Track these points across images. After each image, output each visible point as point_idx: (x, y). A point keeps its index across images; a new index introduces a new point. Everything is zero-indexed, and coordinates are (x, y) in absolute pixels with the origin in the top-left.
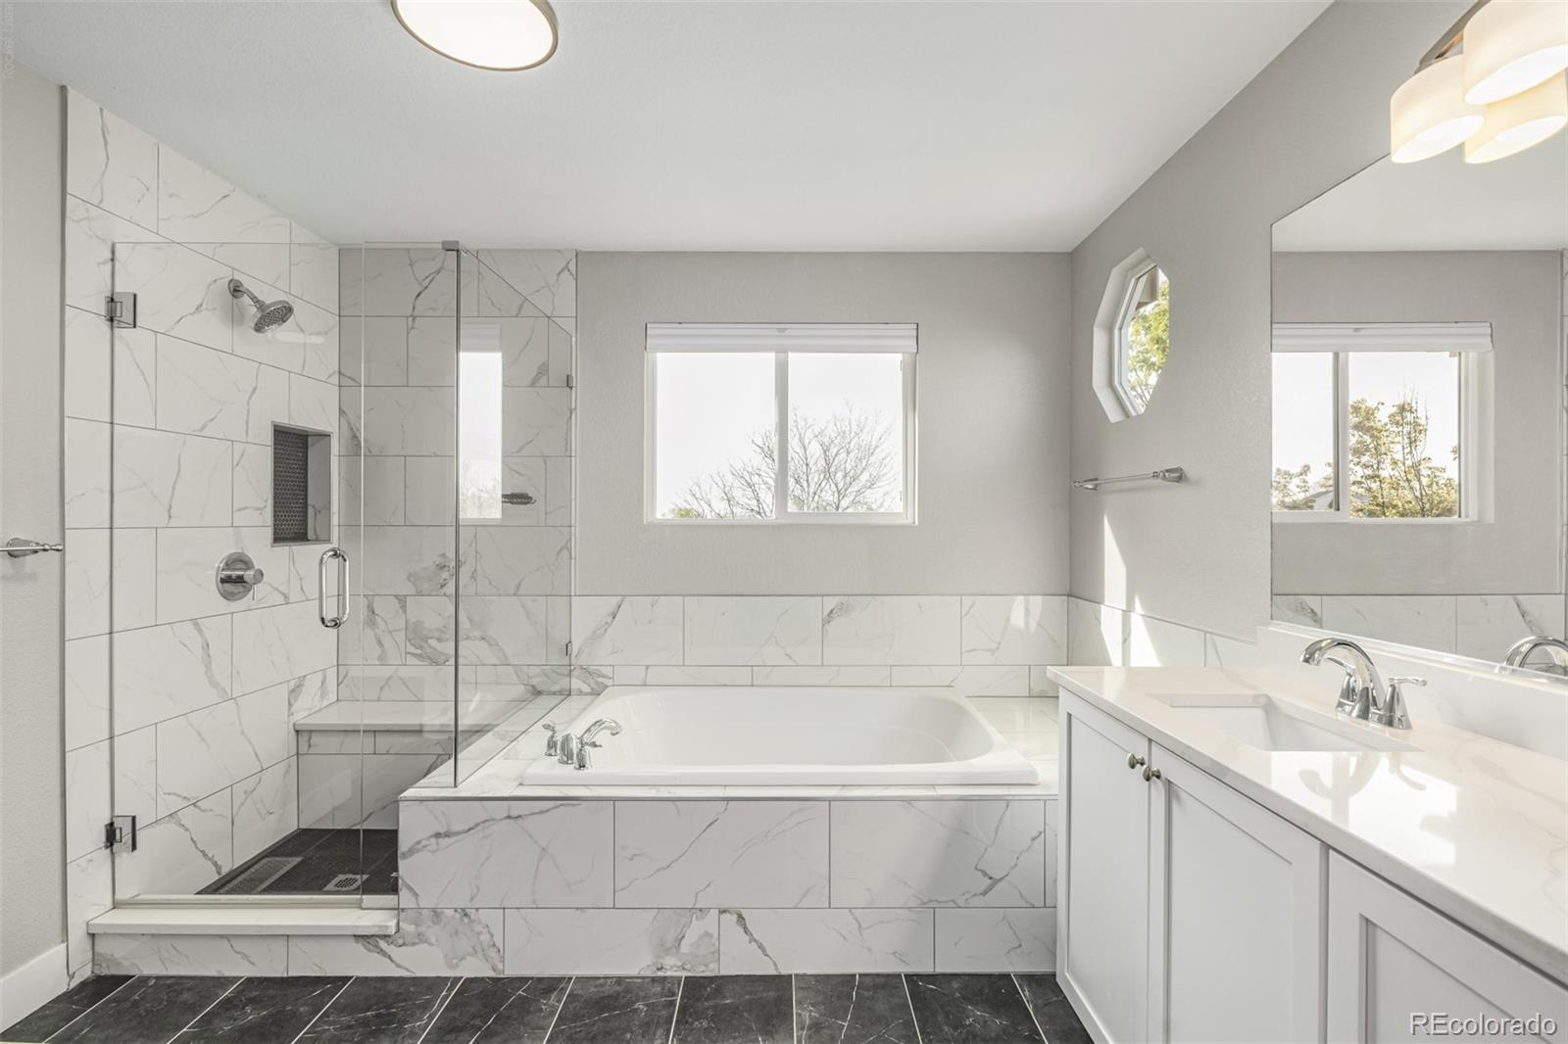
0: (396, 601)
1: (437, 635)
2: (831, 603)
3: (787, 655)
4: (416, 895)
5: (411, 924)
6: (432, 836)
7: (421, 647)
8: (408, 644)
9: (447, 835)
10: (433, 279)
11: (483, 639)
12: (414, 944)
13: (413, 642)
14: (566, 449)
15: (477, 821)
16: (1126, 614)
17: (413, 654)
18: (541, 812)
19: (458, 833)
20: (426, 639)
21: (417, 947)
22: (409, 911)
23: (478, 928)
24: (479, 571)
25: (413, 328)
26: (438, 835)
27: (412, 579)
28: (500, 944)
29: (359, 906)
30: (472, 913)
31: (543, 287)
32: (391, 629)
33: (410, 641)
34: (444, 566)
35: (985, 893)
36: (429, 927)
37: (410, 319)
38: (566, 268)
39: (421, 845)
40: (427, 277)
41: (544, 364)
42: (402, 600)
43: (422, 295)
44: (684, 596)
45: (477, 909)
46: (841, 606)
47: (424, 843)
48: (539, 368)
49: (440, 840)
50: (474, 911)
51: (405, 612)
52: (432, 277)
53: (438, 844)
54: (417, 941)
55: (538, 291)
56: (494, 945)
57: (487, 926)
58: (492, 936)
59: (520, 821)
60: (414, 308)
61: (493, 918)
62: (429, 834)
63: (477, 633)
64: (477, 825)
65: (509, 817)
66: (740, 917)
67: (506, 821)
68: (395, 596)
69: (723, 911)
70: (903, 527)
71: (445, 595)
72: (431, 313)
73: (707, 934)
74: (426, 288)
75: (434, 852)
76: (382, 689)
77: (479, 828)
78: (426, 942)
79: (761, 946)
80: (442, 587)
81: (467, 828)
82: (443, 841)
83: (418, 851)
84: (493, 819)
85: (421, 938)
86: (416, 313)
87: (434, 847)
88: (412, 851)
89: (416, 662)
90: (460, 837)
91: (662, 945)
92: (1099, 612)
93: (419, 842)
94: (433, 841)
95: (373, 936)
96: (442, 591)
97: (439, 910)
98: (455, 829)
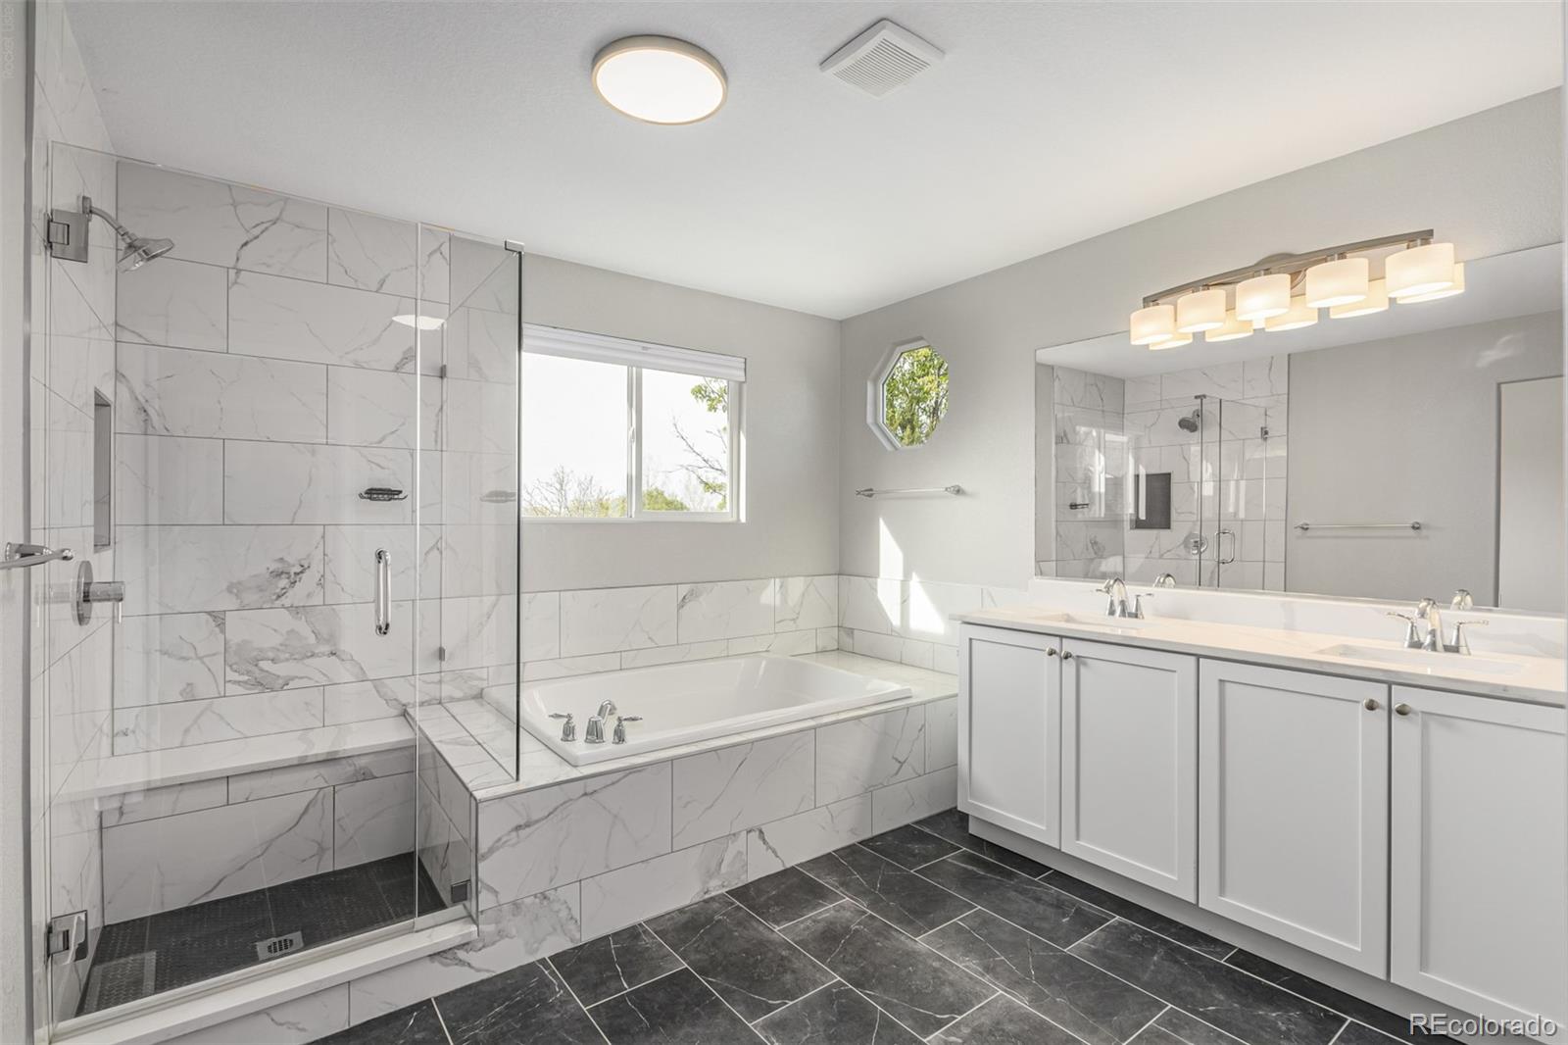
0: (211, 619)
1: (271, 655)
2: (684, 590)
3: (650, 638)
4: (496, 893)
5: (489, 924)
6: (512, 830)
7: (248, 673)
8: (228, 669)
9: (528, 825)
10: (267, 228)
11: (333, 654)
12: (493, 943)
13: (234, 667)
14: (436, 442)
15: (555, 805)
16: (905, 582)
17: (238, 683)
18: (613, 784)
19: (537, 821)
20: (256, 662)
21: (498, 944)
22: (490, 912)
23: (556, 907)
24: (328, 576)
25: (236, 283)
26: (518, 828)
27: (235, 591)
28: (576, 914)
29: (411, 930)
30: (551, 894)
31: (412, 266)
32: (201, 654)
33: (231, 666)
34: (282, 573)
35: (897, 773)
36: (509, 921)
37: (232, 272)
38: (439, 249)
39: (502, 841)
40: (258, 225)
41: (411, 348)
42: (218, 618)
43: (249, 246)
44: (560, 591)
45: (556, 889)
46: (691, 592)
47: (504, 839)
48: (404, 353)
49: (521, 832)
50: (553, 892)
51: (223, 631)
52: (265, 225)
53: (518, 836)
54: (498, 938)
55: (406, 268)
56: (572, 918)
57: (566, 902)
58: (570, 909)
59: (595, 796)
60: (238, 259)
61: (570, 894)
62: (510, 828)
63: (326, 649)
64: (556, 809)
65: (585, 794)
66: (761, 832)
67: (584, 798)
68: (209, 613)
69: (749, 832)
70: (729, 524)
71: (283, 607)
72: (263, 269)
73: (739, 853)
74: (257, 237)
75: (513, 845)
76: (187, 731)
77: (558, 810)
78: (507, 936)
79: (774, 852)
80: (279, 597)
81: (546, 814)
82: (523, 833)
83: (498, 849)
84: (571, 800)
85: (501, 934)
86: (241, 266)
87: (514, 841)
88: (491, 850)
89: (240, 690)
90: (536, 826)
91: (708, 872)
92: (876, 584)
93: (500, 839)
94: (514, 834)
95: (450, 949)
96: (278, 603)
97: (519, 901)
98: (535, 817)
